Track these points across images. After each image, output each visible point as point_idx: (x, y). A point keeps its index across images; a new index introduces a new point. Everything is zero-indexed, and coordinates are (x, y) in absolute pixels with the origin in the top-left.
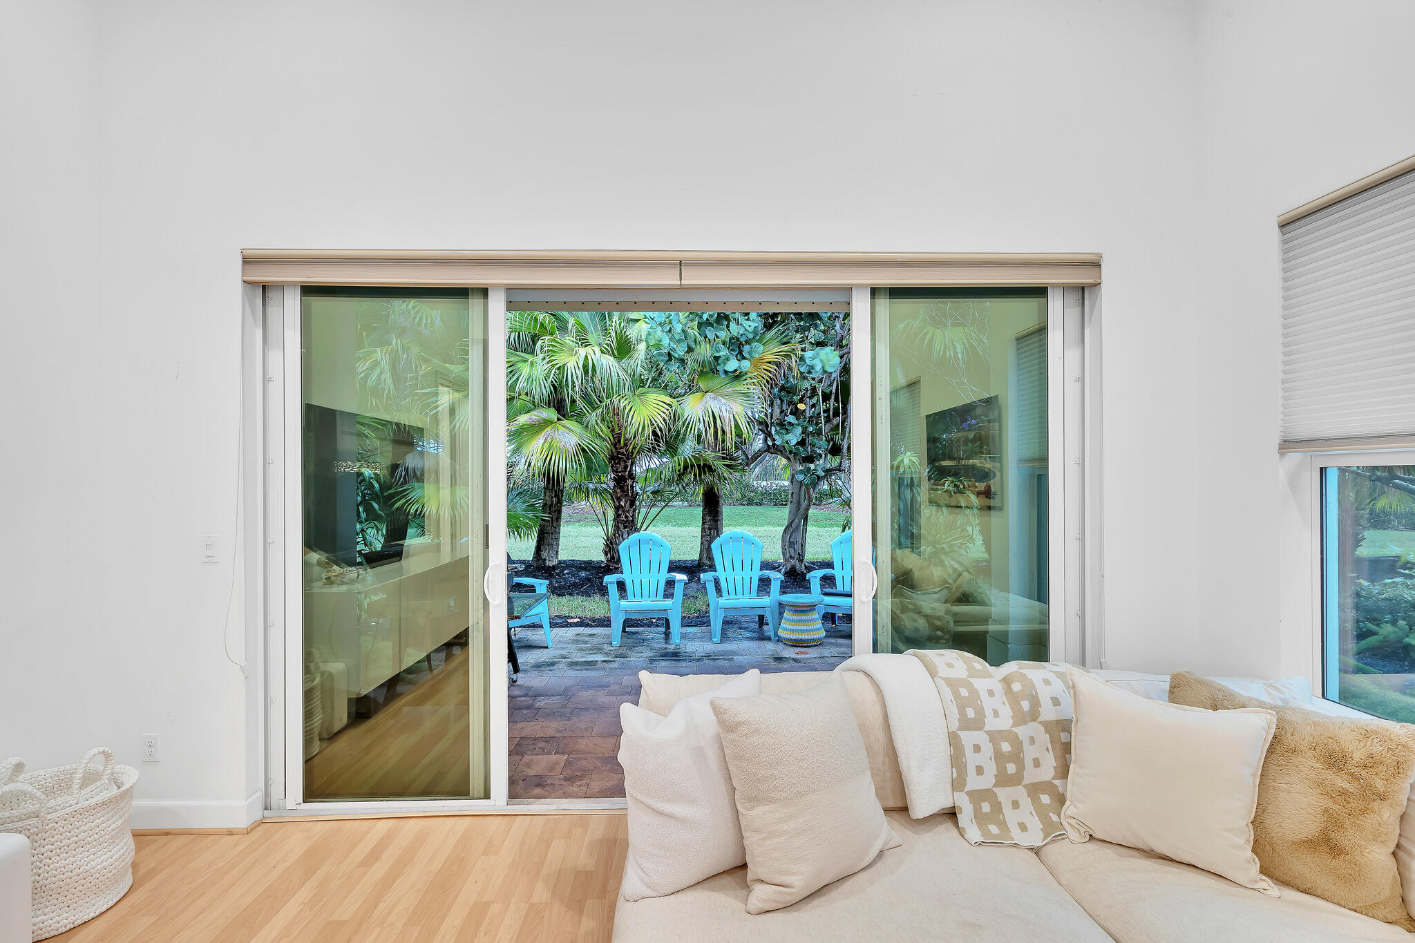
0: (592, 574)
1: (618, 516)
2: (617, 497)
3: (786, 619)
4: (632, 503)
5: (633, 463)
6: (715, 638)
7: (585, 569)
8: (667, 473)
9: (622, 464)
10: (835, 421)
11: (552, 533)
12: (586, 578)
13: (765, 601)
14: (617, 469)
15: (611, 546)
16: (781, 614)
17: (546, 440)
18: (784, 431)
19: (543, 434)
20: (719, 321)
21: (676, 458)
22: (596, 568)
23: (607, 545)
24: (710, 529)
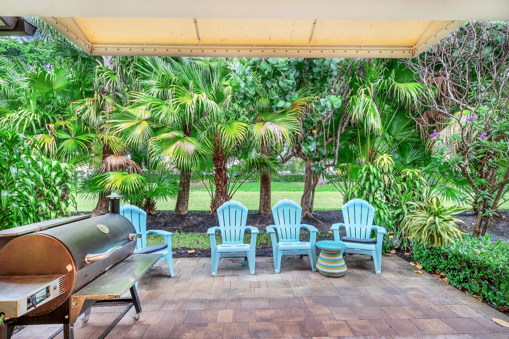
0: (205, 219)
1: (218, 189)
2: (217, 179)
3: (321, 258)
4: (225, 182)
5: (225, 162)
6: (277, 269)
7: (201, 216)
8: (243, 167)
9: (220, 162)
10: (330, 140)
11: (184, 198)
12: (201, 222)
13: (307, 245)
14: (217, 165)
15: (215, 204)
16: (318, 254)
17: (176, 147)
18: (306, 144)
19: (175, 144)
20: (274, 76)
21: (248, 159)
22: (206, 216)
23: (212, 204)
24: (264, 195)
